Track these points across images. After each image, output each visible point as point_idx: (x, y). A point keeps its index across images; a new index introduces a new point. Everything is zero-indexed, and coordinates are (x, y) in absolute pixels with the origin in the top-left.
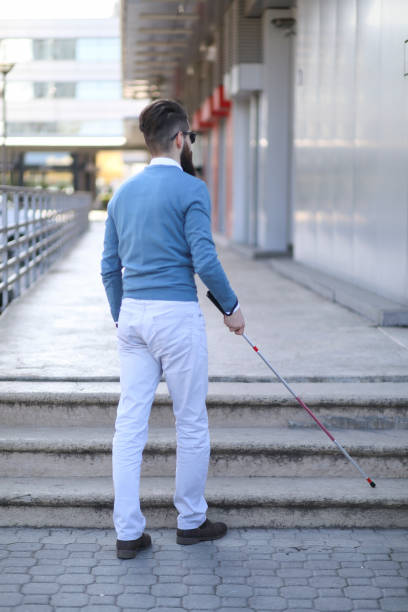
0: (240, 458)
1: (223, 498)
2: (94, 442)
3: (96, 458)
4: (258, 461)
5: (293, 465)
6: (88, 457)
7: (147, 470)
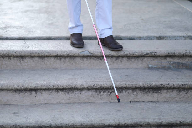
0: (124, 91)
1: (118, 122)
2: (37, 84)
3: (38, 93)
4: (135, 93)
5: (156, 95)
6: (33, 92)
7: (69, 100)
